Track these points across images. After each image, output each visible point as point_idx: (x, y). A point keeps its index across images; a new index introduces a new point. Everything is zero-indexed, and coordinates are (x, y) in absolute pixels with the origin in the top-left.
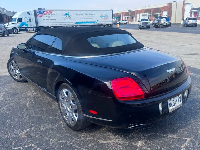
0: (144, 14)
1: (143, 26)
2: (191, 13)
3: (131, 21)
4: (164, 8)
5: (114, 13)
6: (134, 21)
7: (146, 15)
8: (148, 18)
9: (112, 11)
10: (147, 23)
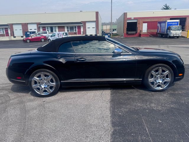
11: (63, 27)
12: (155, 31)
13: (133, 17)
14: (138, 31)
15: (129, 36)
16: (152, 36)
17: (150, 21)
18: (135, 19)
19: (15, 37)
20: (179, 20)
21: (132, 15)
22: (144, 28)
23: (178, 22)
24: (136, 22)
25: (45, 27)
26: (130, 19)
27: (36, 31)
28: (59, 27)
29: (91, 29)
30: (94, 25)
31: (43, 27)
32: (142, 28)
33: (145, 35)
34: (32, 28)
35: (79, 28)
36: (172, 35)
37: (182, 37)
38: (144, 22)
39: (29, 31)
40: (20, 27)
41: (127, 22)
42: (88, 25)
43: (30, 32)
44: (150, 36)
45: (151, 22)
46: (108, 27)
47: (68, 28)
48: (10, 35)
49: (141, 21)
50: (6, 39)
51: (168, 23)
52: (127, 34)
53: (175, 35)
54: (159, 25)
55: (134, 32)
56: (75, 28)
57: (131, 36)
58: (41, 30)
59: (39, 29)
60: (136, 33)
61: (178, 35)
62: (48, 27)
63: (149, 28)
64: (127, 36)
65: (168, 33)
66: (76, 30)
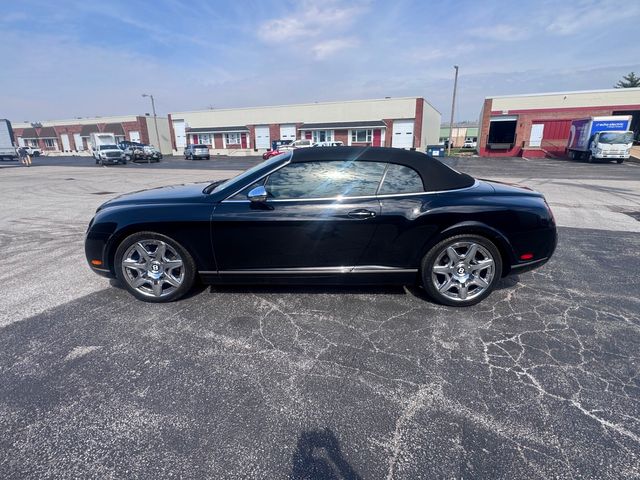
0: (103, 134)
1: (109, 160)
2: (188, 137)
3: (47, 149)
4: (131, 126)
5: (13, 127)
6: (57, 149)
7: (109, 137)
8: (114, 144)
9: (9, 123)
10: (119, 154)
11: (345, 132)
12: (562, 144)
13: (505, 109)
14: (518, 143)
15: (492, 155)
16: (552, 156)
17: (554, 118)
18: (512, 113)
19: (256, 150)
20: (631, 116)
21: (505, 105)
22: (535, 136)
23: (626, 122)
24: (515, 122)
25: (310, 132)
26: (499, 114)
27: (294, 139)
28: (337, 132)
29: (404, 135)
30: (410, 127)
31: (307, 132)
32: (529, 136)
33: (535, 153)
34: (287, 133)
35: (378, 133)
36: (600, 156)
37: (632, 160)
38: (535, 122)
39: (282, 139)
40: (266, 132)
41: (492, 122)
42: (396, 127)
43: (282, 142)
44: (548, 156)
45: (556, 121)
46: (462, 132)
47: (354, 134)
48: (248, 146)
49: (528, 119)
50: (241, 153)
51: (595, 123)
52: (488, 149)
53: (609, 156)
54: (573, 129)
55: (507, 146)
56: (370, 133)
57: (497, 155)
58: (303, 138)
59: (299, 134)
60: (511, 148)
61: (618, 157)
62: (315, 132)
63: (547, 135)
64: (486, 154)
65: (592, 149)
66: (369, 138)
